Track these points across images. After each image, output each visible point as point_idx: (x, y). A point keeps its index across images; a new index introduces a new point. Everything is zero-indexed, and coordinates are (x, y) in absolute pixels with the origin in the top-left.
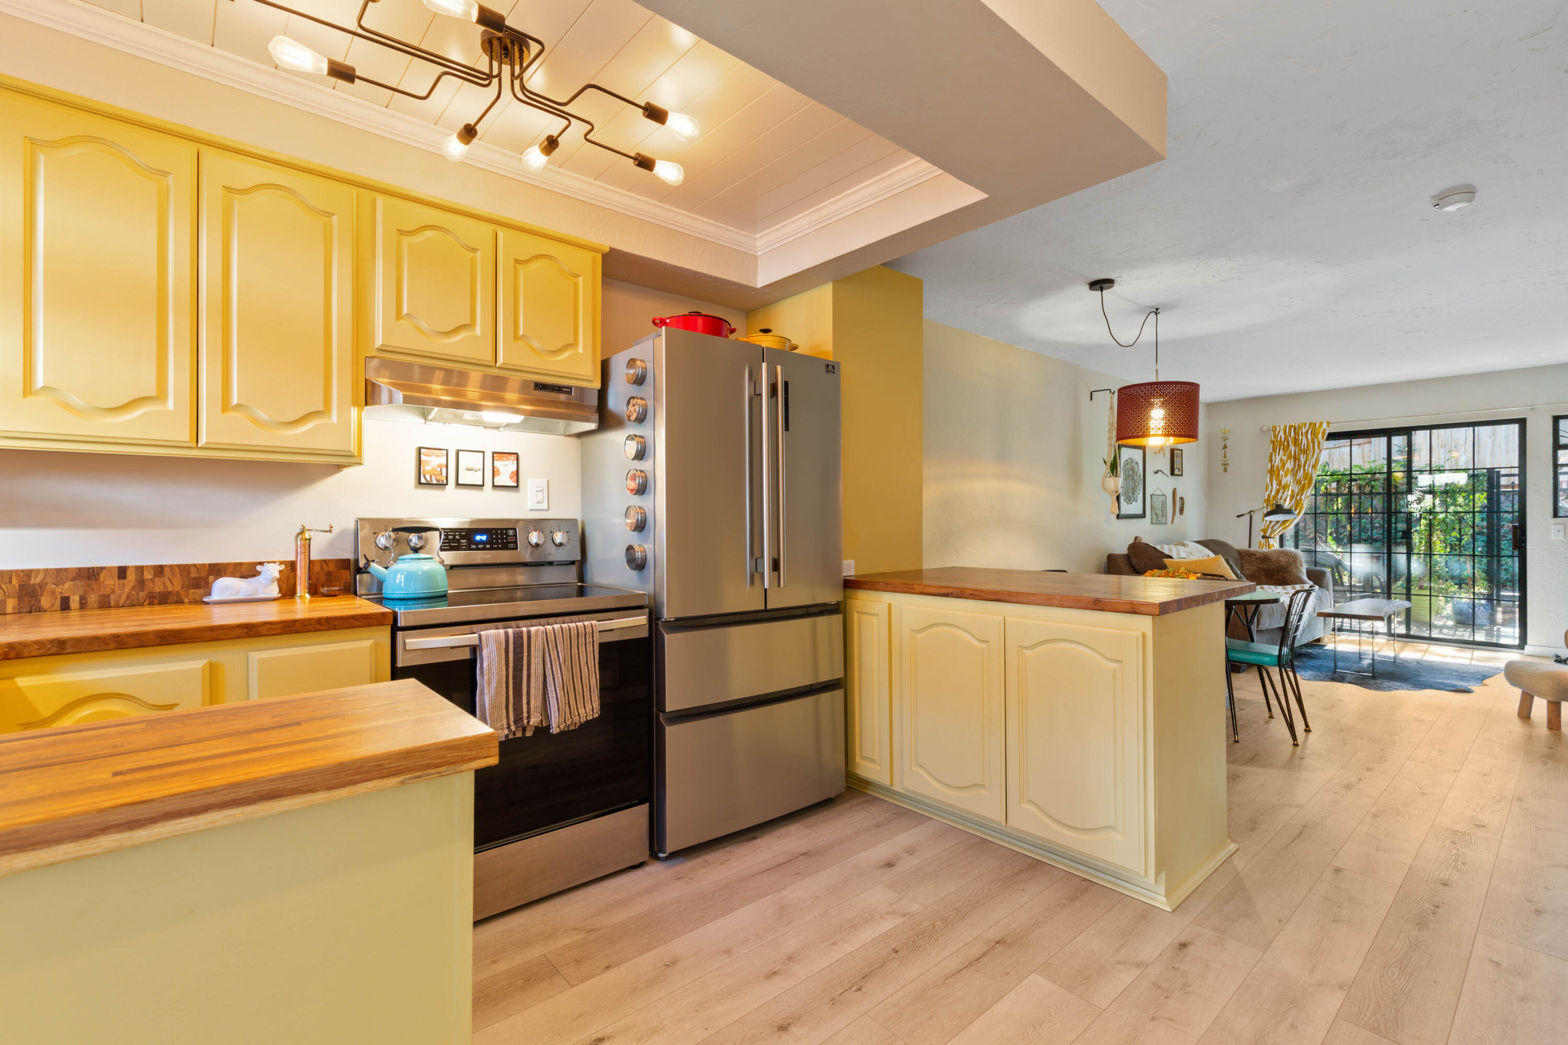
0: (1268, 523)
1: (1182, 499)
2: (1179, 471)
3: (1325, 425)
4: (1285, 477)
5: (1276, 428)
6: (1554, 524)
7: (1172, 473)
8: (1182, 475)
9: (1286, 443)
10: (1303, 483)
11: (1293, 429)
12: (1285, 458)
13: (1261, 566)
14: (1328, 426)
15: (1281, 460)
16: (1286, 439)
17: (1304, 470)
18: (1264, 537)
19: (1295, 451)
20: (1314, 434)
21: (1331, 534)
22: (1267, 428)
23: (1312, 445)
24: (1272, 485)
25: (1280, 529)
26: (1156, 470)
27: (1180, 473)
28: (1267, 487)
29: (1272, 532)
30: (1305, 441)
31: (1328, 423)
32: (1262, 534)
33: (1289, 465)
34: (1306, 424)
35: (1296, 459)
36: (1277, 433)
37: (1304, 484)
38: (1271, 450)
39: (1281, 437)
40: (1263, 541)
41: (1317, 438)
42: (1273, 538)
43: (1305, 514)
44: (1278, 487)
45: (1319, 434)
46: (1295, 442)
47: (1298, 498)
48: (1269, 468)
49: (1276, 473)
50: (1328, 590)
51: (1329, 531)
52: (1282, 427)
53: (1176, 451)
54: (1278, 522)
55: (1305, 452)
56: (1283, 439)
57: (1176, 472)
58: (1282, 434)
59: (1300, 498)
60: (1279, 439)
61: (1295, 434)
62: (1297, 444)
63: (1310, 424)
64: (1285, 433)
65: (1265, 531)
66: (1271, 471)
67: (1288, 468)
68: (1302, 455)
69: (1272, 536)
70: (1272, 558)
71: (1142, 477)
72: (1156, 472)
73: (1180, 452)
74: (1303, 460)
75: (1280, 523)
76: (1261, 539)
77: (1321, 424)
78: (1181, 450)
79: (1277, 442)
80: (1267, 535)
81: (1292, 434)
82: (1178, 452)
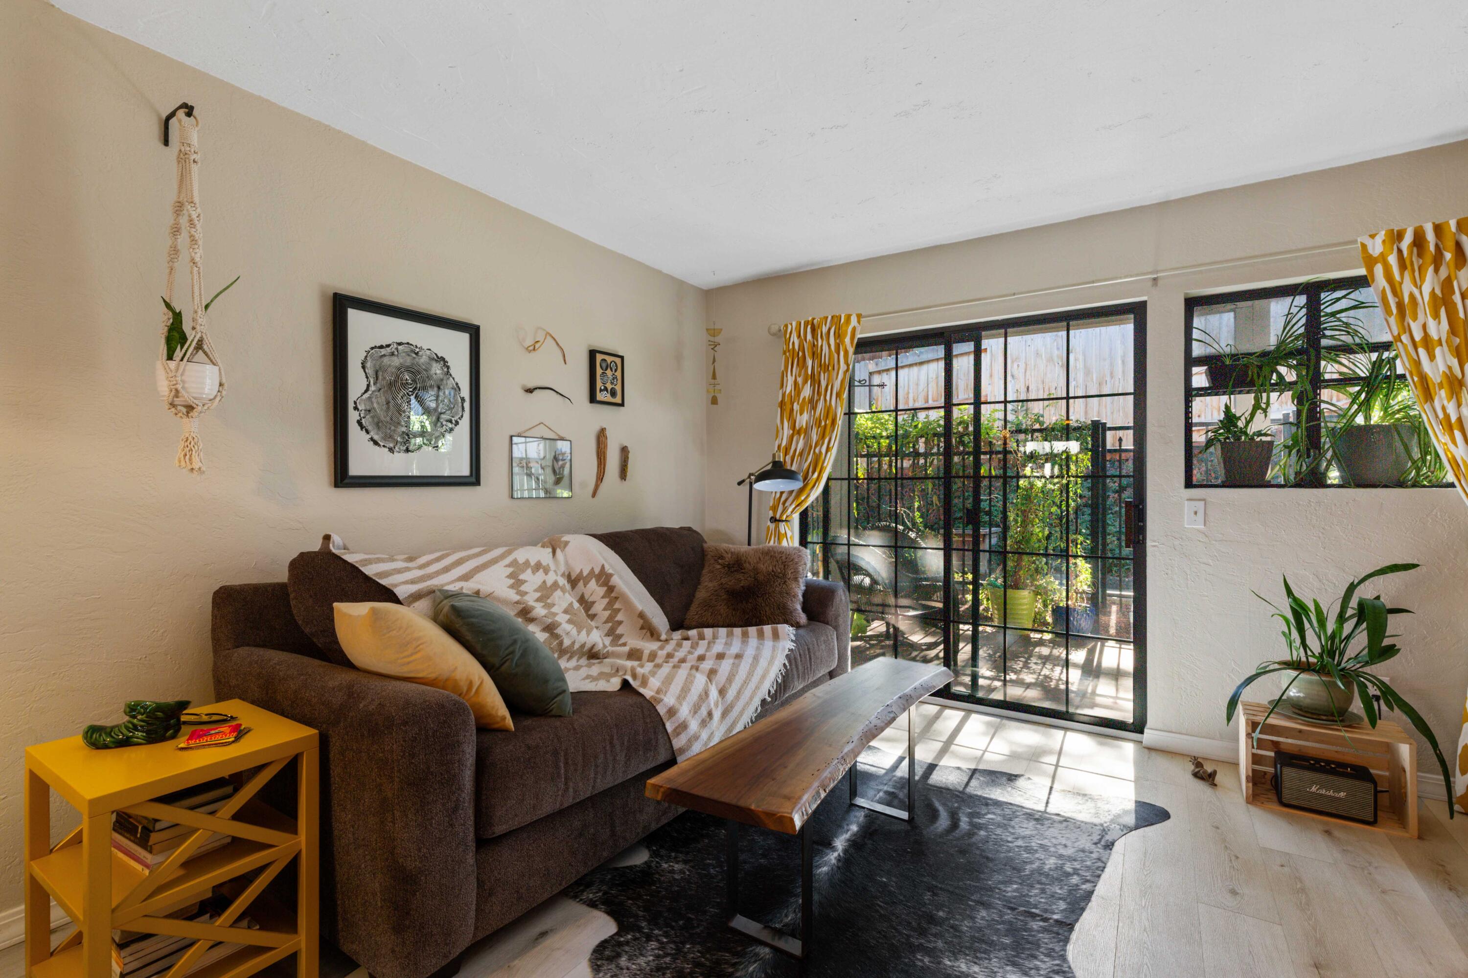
0: (778, 495)
1: (624, 451)
2: (613, 393)
3: (854, 321)
4: (801, 414)
5: (786, 326)
6: (1187, 500)
7: (593, 399)
8: (622, 405)
9: (801, 354)
10: (823, 424)
11: (809, 327)
12: (800, 380)
13: (723, 581)
14: (859, 322)
15: (796, 383)
16: (802, 348)
17: (825, 400)
18: (774, 520)
19: (813, 367)
20: (839, 336)
21: (919, 509)
22: (777, 328)
23: (836, 356)
24: (783, 429)
25: (793, 506)
26: (531, 385)
27: (618, 400)
28: (778, 431)
29: (785, 510)
30: (825, 348)
31: (859, 316)
32: (771, 514)
33: (807, 392)
34: (827, 317)
35: (815, 380)
36: (788, 336)
37: (826, 424)
38: (783, 368)
39: (793, 343)
40: (772, 526)
41: (843, 342)
42: (786, 521)
43: (829, 479)
44: (791, 432)
45: (845, 336)
46: (813, 354)
47: (817, 450)
48: (780, 399)
49: (788, 407)
50: (836, 628)
51: (917, 504)
52: (794, 324)
53: (599, 357)
54: (792, 492)
55: (825, 368)
56: (797, 347)
57: (600, 396)
58: (794, 338)
59: (820, 452)
60: (791, 347)
61: (813, 337)
62: (815, 356)
63: (832, 317)
64: (799, 336)
65: (774, 508)
66: (782, 404)
67: (804, 398)
68: (822, 374)
69: (784, 518)
70: (747, 565)
71: (465, 392)
72: (530, 391)
73: (618, 361)
74: (823, 384)
75: (794, 494)
76: (769, 523)
77: (848, 317)
78: (622, 358)
79: (789, 351)
80: (778, 517)
81: (809, 337)
82: (609, 359)
